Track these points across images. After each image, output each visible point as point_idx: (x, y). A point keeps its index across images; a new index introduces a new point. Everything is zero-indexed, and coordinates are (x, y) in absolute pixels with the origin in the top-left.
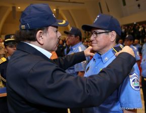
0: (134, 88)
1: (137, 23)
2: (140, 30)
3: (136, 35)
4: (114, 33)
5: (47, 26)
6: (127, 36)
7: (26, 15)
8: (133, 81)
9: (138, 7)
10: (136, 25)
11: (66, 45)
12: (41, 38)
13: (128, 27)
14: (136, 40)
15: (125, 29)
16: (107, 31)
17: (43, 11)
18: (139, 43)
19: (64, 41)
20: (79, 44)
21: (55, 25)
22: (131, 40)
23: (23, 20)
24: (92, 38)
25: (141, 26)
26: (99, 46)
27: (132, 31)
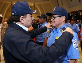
0: (75, 47)
1: (78, 11)
2: (80, 15)
3: (78, 18)
4: (64, 17)
5: (26, 14)
6: (72, 18)
7: (14, 8)
8: (75, 44)
9: (79, 2)
10: (78, 12)
11: (39, 23)
12: (22, 20)
13: (73, 13)
14: (78, 21)
15: (72, 14)
16: (60, 16)
17: (24, 5)
18: (80, 22)
19: (38, 21)
20: (46, 23)
21: (30, 13)
22: (74, 20)
23: (13, 10)
24: (52, 20)
25: (81, 13)
26: (56, 24)
27: (76, 16)
